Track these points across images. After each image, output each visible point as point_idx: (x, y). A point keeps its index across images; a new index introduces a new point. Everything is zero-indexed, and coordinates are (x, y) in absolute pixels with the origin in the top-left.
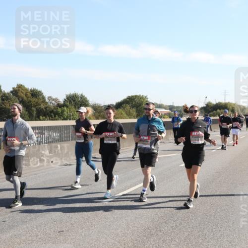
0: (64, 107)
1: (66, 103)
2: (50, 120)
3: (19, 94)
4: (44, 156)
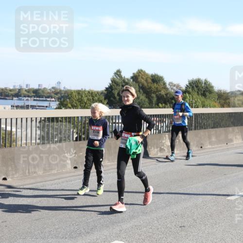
0: (185, 93)
1: (188, 89)
2: (171, 107)
3: (140, 79)
4: (165, 146)
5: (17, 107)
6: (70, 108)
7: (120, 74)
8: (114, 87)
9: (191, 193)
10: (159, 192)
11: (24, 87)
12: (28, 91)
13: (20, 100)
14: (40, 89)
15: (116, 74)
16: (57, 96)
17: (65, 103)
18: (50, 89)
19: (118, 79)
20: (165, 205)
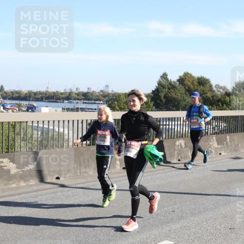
2: (217, 109)
3: (186, 82)
4: (212, 148)
5: (68, 110)
6: (118, 110)
7: (167, 77)
8: (160, 90)
10: (207, 193)
11: (74, 90)
12: (78, 94)
13: (70, 102)
14: (89, 93)
15: (162, 77)
16: (105, 99)
17: (113, 105)
18: (98, 93)
19: (164, 82)
20: (213, 207)
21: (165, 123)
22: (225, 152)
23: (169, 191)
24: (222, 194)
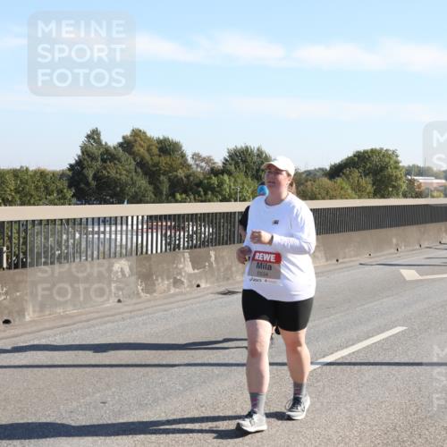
0: (223, 174)
1: (228, 167)
2: (196, 201)
3: (137, 148)
4: (183, 274)
7: (99, 138)
8: (85, 162)
9: (231, 362)
10: (171, 363)
15: (89, 137)
19: (94, 148)
20: (181, 388)
21: (96, 229)
22: (207, 282)
23: (98, 363)
24: (199, 361)
